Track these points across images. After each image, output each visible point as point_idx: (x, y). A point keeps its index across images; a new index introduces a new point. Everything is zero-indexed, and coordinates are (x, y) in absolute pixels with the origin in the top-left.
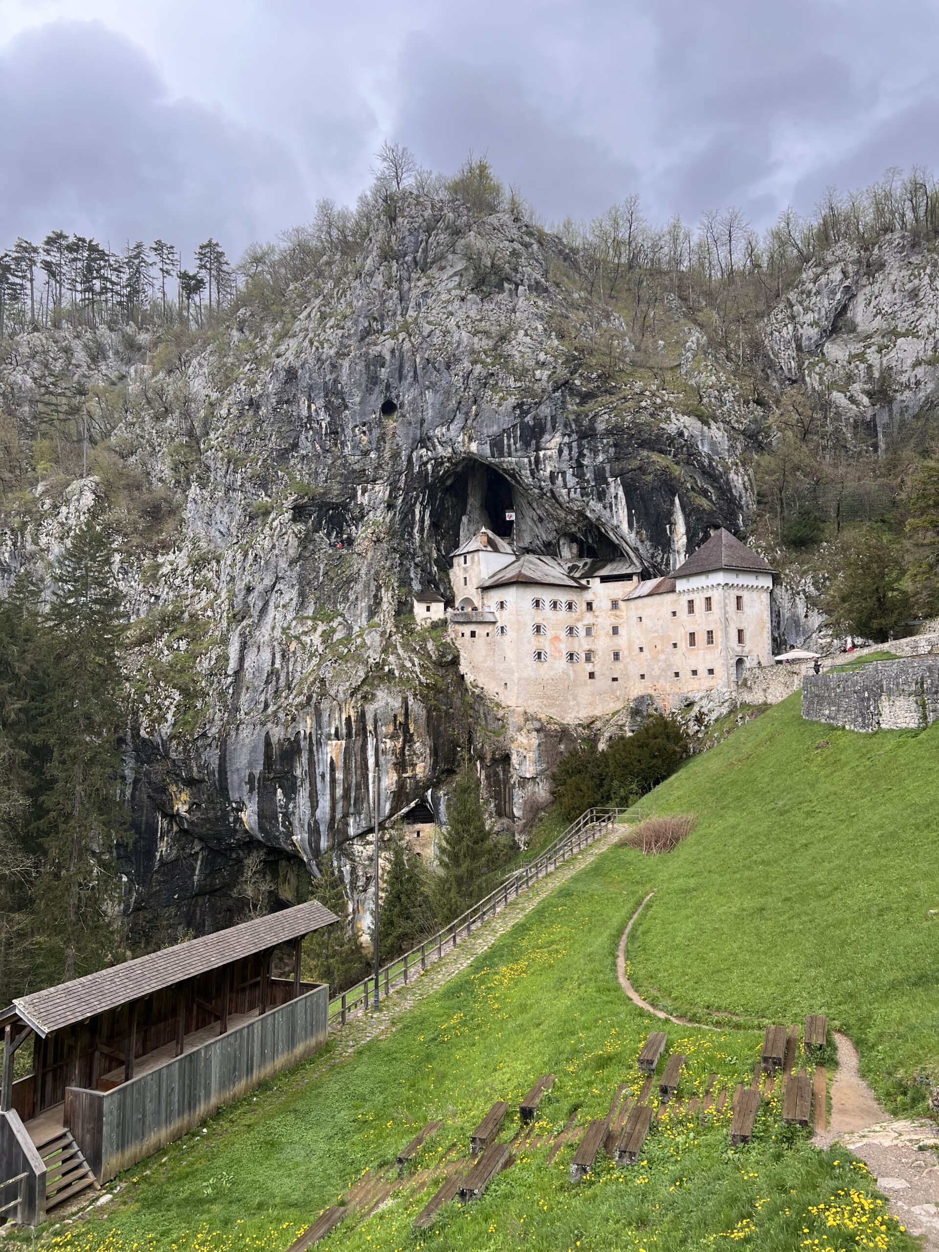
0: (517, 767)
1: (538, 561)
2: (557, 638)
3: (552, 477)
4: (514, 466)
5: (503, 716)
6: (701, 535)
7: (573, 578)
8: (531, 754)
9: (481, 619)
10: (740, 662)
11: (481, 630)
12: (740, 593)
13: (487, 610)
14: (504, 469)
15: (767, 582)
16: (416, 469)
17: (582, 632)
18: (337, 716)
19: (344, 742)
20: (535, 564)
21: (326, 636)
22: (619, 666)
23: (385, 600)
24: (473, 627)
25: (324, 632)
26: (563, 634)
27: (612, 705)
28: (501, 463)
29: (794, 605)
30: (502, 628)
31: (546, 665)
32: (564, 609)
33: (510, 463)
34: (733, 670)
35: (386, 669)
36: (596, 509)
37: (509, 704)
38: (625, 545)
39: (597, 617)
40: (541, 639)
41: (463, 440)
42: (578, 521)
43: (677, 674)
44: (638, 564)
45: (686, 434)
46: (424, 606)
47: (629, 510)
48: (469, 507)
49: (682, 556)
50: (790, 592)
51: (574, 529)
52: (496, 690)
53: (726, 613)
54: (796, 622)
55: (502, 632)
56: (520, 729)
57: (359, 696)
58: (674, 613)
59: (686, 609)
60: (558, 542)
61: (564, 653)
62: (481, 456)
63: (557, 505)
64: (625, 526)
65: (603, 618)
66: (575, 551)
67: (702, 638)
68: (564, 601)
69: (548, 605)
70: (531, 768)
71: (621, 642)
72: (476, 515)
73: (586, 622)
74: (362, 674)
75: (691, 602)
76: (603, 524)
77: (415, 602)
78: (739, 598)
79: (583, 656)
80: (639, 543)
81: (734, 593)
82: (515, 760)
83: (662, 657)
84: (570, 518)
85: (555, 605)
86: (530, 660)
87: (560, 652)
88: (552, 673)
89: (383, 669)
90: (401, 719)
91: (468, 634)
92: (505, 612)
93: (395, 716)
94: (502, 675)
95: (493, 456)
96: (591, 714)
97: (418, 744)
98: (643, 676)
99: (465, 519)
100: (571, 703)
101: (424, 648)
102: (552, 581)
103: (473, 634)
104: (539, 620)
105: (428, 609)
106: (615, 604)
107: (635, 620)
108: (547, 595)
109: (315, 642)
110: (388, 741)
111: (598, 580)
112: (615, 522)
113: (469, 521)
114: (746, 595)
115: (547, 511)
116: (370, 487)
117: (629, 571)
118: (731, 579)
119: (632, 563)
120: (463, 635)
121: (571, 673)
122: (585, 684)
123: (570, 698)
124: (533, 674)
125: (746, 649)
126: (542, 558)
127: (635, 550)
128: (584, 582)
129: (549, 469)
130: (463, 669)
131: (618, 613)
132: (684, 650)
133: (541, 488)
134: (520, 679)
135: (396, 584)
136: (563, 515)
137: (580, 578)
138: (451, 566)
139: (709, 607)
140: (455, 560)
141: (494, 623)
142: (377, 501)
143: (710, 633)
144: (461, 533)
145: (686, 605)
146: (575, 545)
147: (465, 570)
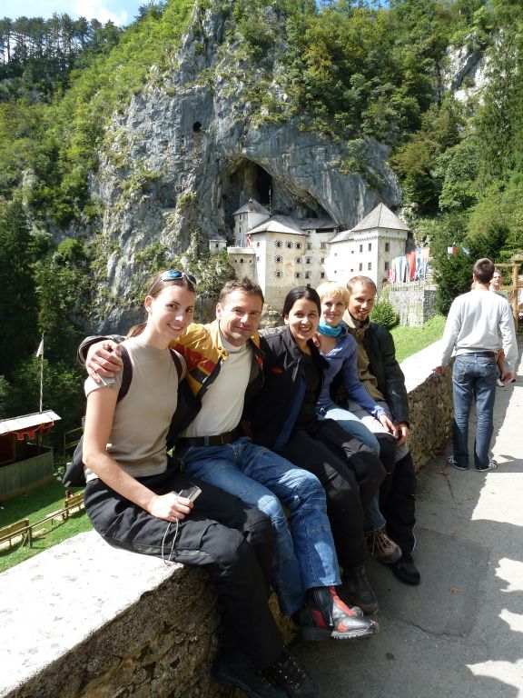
1: (282, 219)
2: (289, 264)
3: (289, 170)
4: (268, 162)
6: (372, 206)
7: (304, 230)
9: (246, 252)
10: (385, 281)
11: (247, 259)
12: (388, 241)
14: (262, 165)
15: (405, 236)
16: (213, 163)
17: (304, 261)
23: (192, 241)
24: (242, 257)
26: (293, 262)
28: (260, 161)
30: (258, 258)
31: (282, 279)
32: (294, 247)
33: (266, 161)
34: (381, 285)
36: (315, 189)
38: (330, 211)
39: (313, 253)
40: (280, 265)
41: (239, 147)
42: (305, 196)
44: (337, 222)
46: (215, 244)
47: (333, 191)
48: (245, 186)
51: (304, 201)
53: (379, 252)
55: (258, 260)
58: (353, 252)
59: (359, 250)
60: (295, 208)
61: (294, 273)
62: (249, 157)
63: (293, 187)
64: (330, 200)
65: (316, 254)
66: (305, 213)
67: (365, 267)
68: (294, 243)
69: (284, 244)
71: (326, 267)
72: (249, 191)
73: (307, 255)
76: (319, 199)
77: (210, 242)
78: (387, 245)
79: (304, 275)
80: (338, 210)
81: (384, 242)
85: (289, 245)
86: (273, 277)
87: (291, 272)
88: (286, 284)
91: (239, 261)
92: (259, 249)
99: (243, 193)
103: (242, 261)
104: (279, 254)
105: (217, 246)
106: (323, 246)
107: (333, 255)
108: (284, 240)
111: (314, 231)
112: (325, 197)
113: (245, 194)
114: (392, 244)
117: (332, 226)
118: (384, 234)
119: (334, 222)
120: (236, 261)
124: (274, 285)
127: (335, 214)
128: (306, 233)
129: (287, 165)
131: (324, 250)
133: (283, 176)
134: (266, 287)
138: (233, 221)
139: (370, 249)
140: (236, 218)
141: (254, 255)
142: (190, 182)
144: (240, 201)
145: (359, 247)
146: (305, 210)
147: (240, 223)
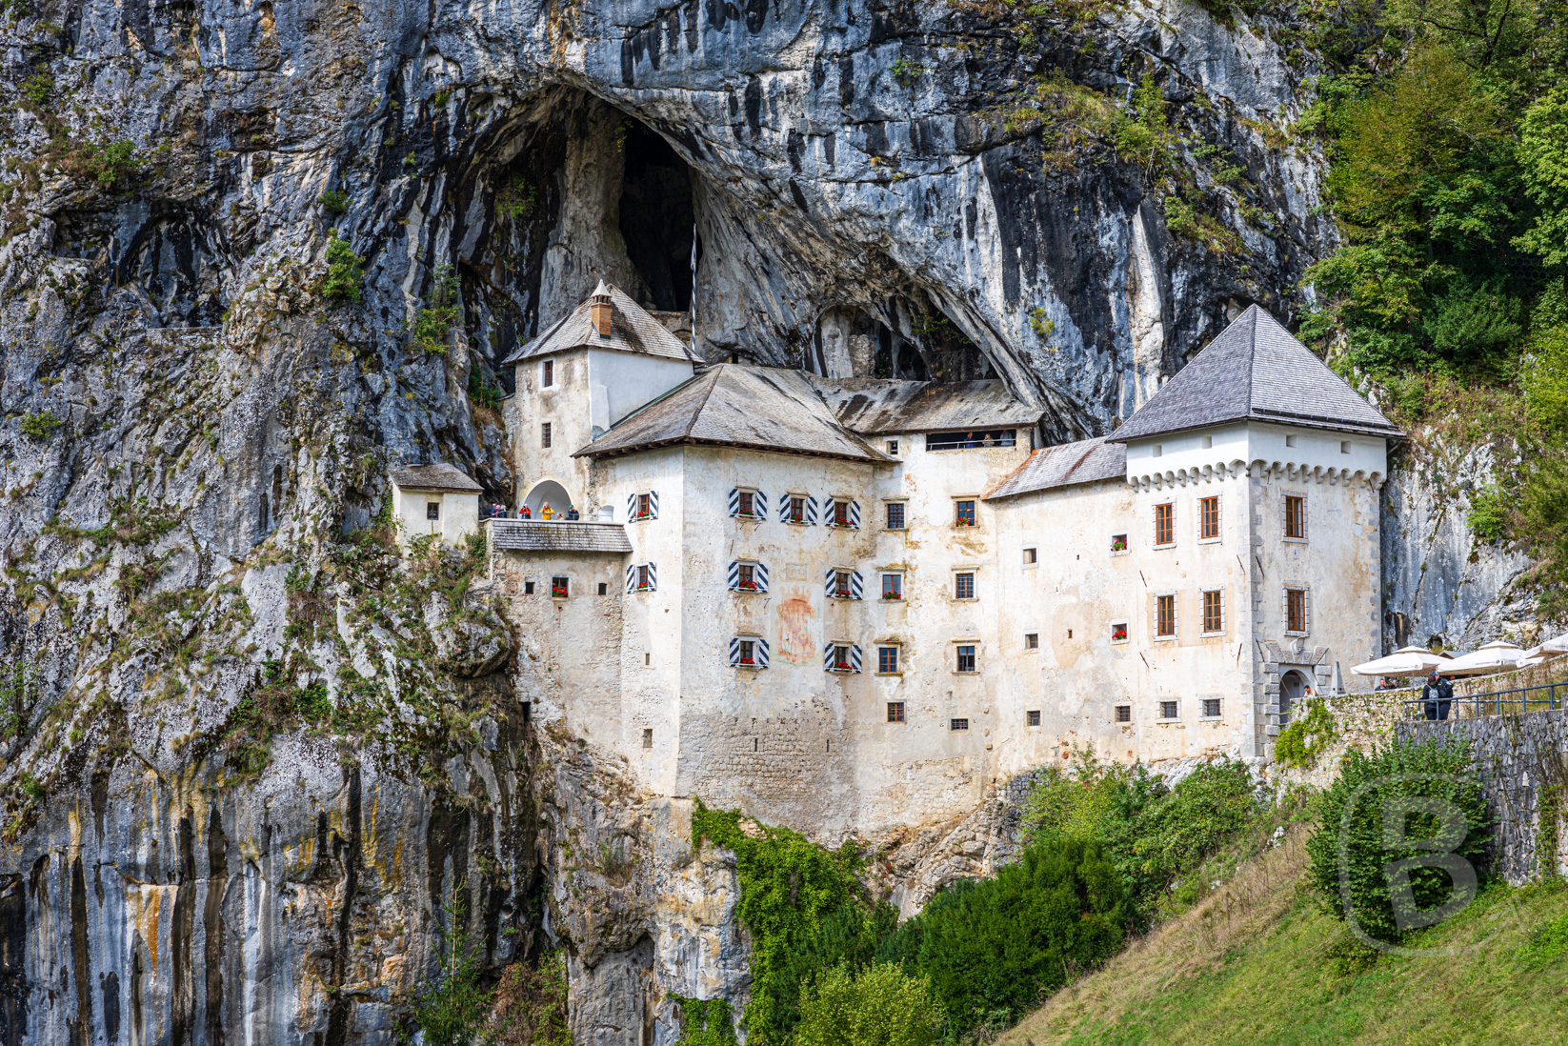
0: (673, 969)
1: (755, 384)
2: (799, 603)
3: (795, 147)
4: (688, 111)
5: (637, 825)
6: (1203, 322)
7: (851, 433)
8: (713, 933)
9: (583, 544)
10: (1292, 681)
11: (583, 578)
12: (1297, 489)
13: (604, 518)
14: (662, 122)
15: (1371, 460)
16: (412, 113)
17: (873, 589)
18: (154, 814)
19: (173, 889)
20: (745, 392)
21: (133, 585)
22: (970, 683)
23: (307, 483)
24: (559, 567)
25: (125, 571)
26: (817, 594)
27: (949, 796)
28: (653, 102)
29: (1442, 526)
30: (643, 569)
31: (764, 678)
32: (821, 521)
33: (680, 104)
34: (1271, 703)
35: (303, 681)
36: (920, 241)
37: (656, 788)
38: (995, 344)
39: (915, 545)
40: (754, 604)
41: (547, 34)
42: (869, 275)
43: (1124, 713)
44: (1031, 399)
45: (1167, 42)
46: (422, 501)
47: (1008, 247)
48: (567, 225)
49: (1152, 380)
50: (1432, 489)
51: (861, 296)
52: (620, 749)
53: (1255, 542)
54: (1447, 574)
55: (644, 583)
56: (683, 863)
57: (219, 759)
58: (1121, 542)
59: (1151, 530)
60: (819, 330)
61: (820, 647)
62: (597, 82)
63: (808, 227)
64: (995, 295)
65: (932, 551)
66: (864, 357)
67: (1189, 614)
68: (821, 497)
69: (773, 505)
70: (712, 974)
71: (980, 619)
72: (589, 247)
73: (882, 560)
74: (231, 697)
75: (1165, 512)
76: (937, 285)
77: (396, 492)
78: (1293, 504)
79: (873, 655)
80: (1032, 341)
81: (1279, 488)
82: (666, 947)
83: (1087, 663)
84: (849, 264)
85: (796, 511)
86: (718, 666)
87: (806, 642)
88: (781, 704)
89: (292, 680)
90: (340, 827)
91: (544, 585)
92: (650, 525)
93: (323, 819)
94: (638, 705)
95: (628, 82)
96: (892, 821)
97: (387, 901)
98: (1034, 717)
99: (554, 258)
100: (837, 790)
101: (415, 621)
102: (790, 440)
103: (560, 586)
104: (747, 551)
105: (433, 511)
106: (965, 513)
107: (1019, 557)
108: (773, 481)
109: (99, 602)
110: (298, 888)
111: (919, 444)
112: (968, 280)
113: (567, 263)
114: (1315, 497)
115: (784, 244)
116: (277, 159)
117: (1007, 419)
118: (1275, 450)
119: (1016, 397)
120: (530, 588)
121: (837, 703)
122: (878, 736)
123: (833, 775)
124: (725, 706)
125: (1311, 648)
126: (768, 373)
127: (1024, 359)
128: (881, 447)
129: (786, 125)
130: (526, 687)
131: (972, 534)
132: (1145, 644)
133: (765, 179)
134: (687, 719)
135: (341, 438)
136: (829, 256)
137: (871, 435)
138: (510, 388)
139: (1210, 526)
140: (523, 375)
141: (623, 556)
142: (299, 199)
143: (1213, 599)
144: (544, 299)
145: (1151, 517)
146: (863, 342)
147: (547, 402)
